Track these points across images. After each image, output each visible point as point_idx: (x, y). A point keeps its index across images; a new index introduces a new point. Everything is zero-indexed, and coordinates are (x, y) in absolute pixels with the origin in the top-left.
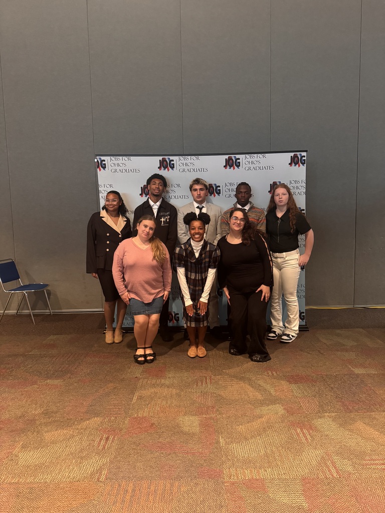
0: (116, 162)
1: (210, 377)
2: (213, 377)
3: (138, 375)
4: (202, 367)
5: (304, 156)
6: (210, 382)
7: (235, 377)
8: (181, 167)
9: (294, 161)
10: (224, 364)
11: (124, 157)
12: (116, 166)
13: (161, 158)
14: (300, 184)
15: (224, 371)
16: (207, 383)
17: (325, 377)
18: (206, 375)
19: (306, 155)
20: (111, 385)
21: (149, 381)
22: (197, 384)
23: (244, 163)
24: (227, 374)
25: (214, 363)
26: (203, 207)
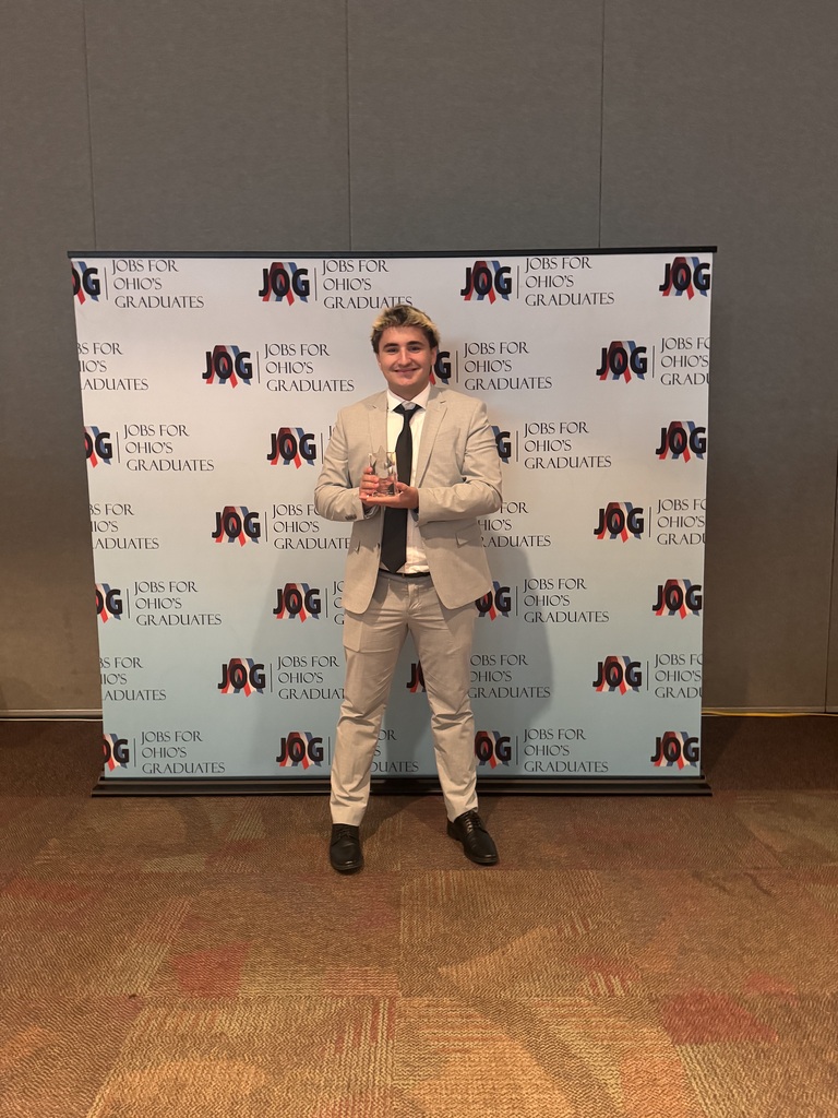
0: (131, 276)
1: (393, 1000)
2: (401, 1002)
3: (141, 987)
4: (368, 948)
5: (706, 266)
6: (389, 1028)
7: (481, 1002)
8: (328, 294)
9: (677, 279)
10: (445, 935)
11: (155, 261)
12: (131, 286)
13: (267, 263)
14: (694, 351)
15: (443, 970)
16: (374, 1038)
17: (794, 1005)
18: (375, 992)
19: (711, 262)
20: (33, 1034)
21: (169, 1020)
22: (341, 1039)
23: (522, 283)
24: (454, 990)
25: (410, 930)
26: (418, 408)
